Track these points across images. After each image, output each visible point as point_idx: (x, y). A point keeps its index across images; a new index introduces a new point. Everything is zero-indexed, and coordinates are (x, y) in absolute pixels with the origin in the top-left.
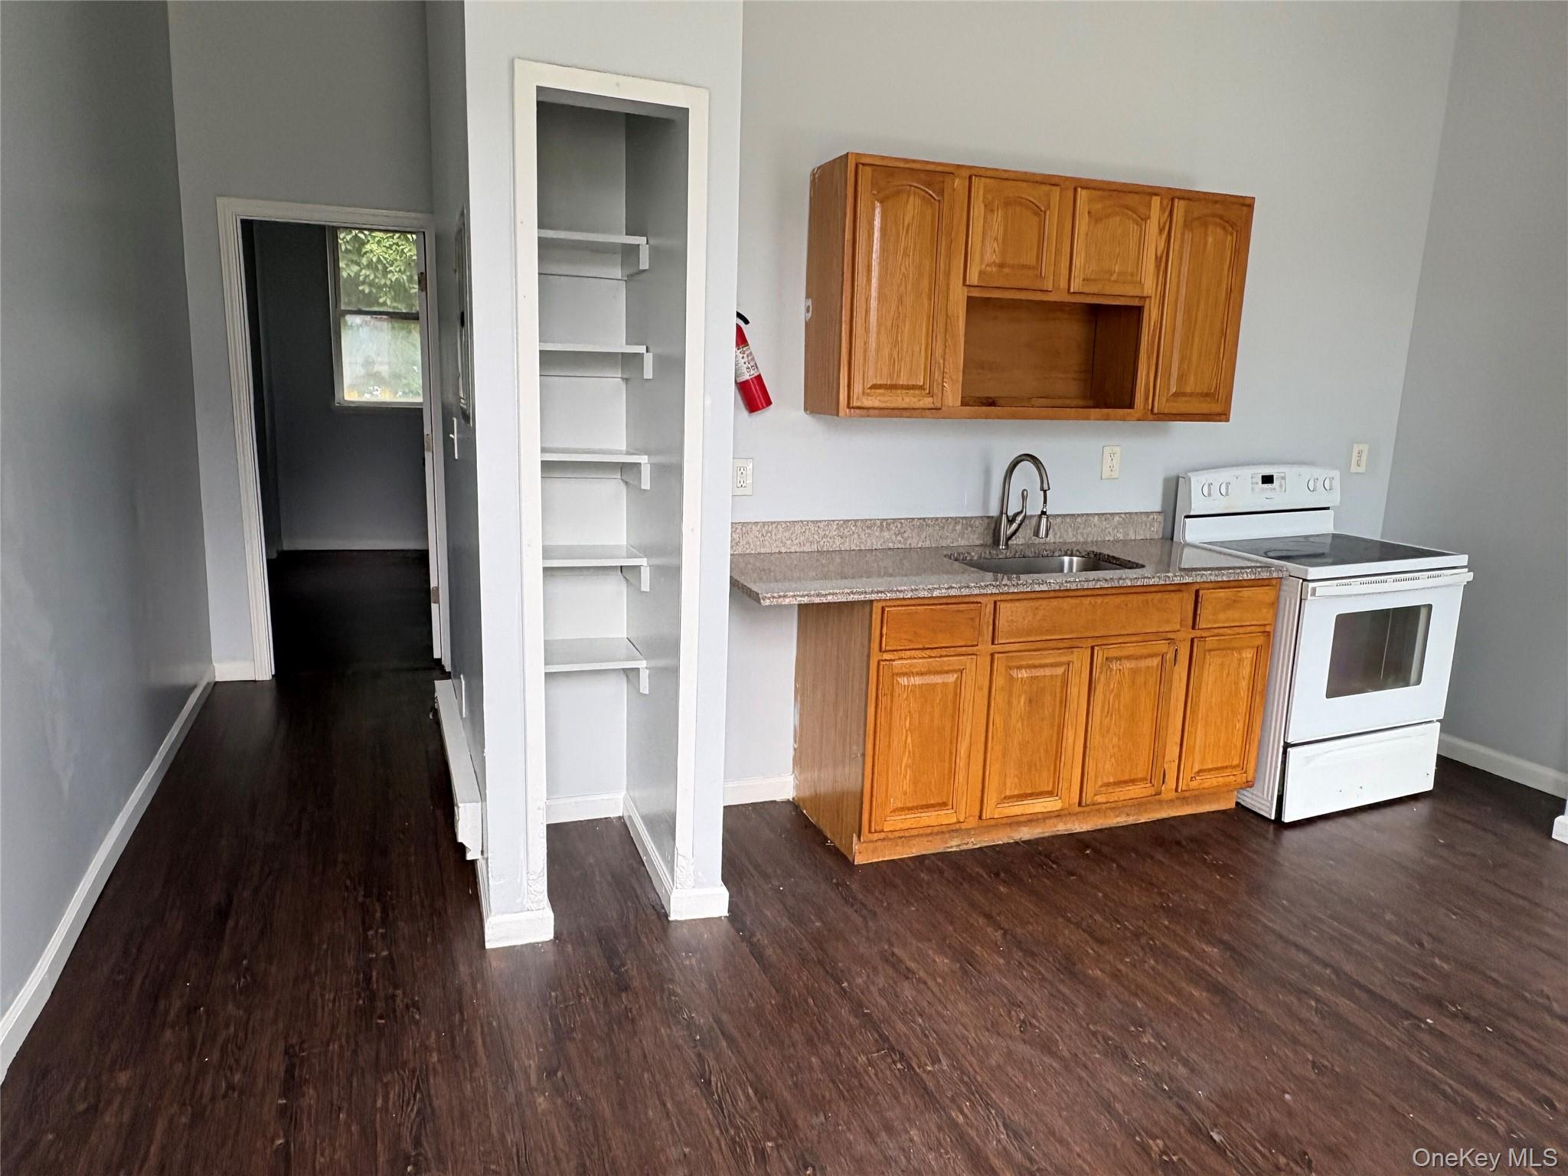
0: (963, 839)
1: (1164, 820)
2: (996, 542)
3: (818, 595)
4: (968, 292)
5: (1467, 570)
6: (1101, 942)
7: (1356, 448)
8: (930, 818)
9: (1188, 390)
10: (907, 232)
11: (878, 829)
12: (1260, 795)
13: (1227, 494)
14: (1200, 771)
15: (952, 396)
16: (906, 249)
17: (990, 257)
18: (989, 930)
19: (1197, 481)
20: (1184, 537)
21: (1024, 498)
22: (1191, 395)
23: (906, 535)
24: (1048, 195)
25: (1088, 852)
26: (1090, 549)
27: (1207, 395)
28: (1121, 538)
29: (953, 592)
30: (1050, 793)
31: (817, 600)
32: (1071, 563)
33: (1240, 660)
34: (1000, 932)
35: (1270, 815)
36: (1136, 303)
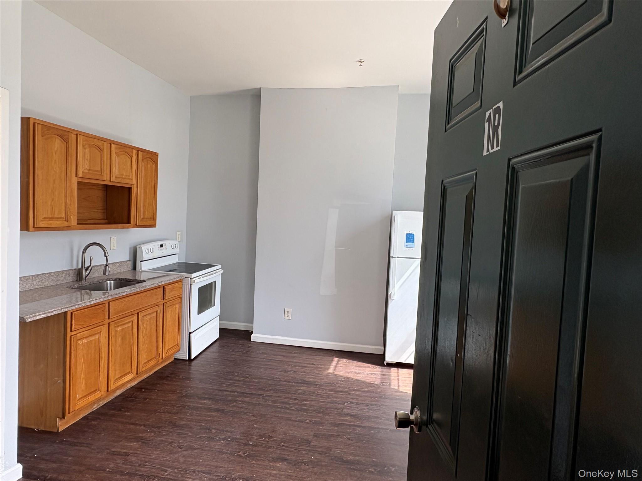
0: (98, 403)
1: (156, 371)
2: (81, 280)
3: (49, 312)
4: (78, 179)
5: (221, 269)
6: (177, 413)
7: (178, 233)
8: (92, 398)
9: (146, 217)
10: (56, 153)
11: (73, 410)
12: (182, 353)
13: (153, 252)
14: (168, 349)
15: (74, 222)
16: (55, 161)
17: (87, 167)
18: (138, 427)
19: (144, 247)
20: (141, 269)
21: (91, 260)
22: (147, 218)
23: (43, 281)
24: (103, 145)
25: (143, 390)
26: (116, 277)
27: (151, 218)
28: (119, 272)
29: (98, 301)
30: (129, 373)
31: (50, 315)
32: (111, 283)
33: (176, 308)
34: (142, 427)
35: (187, 358)
36: (129, 186)
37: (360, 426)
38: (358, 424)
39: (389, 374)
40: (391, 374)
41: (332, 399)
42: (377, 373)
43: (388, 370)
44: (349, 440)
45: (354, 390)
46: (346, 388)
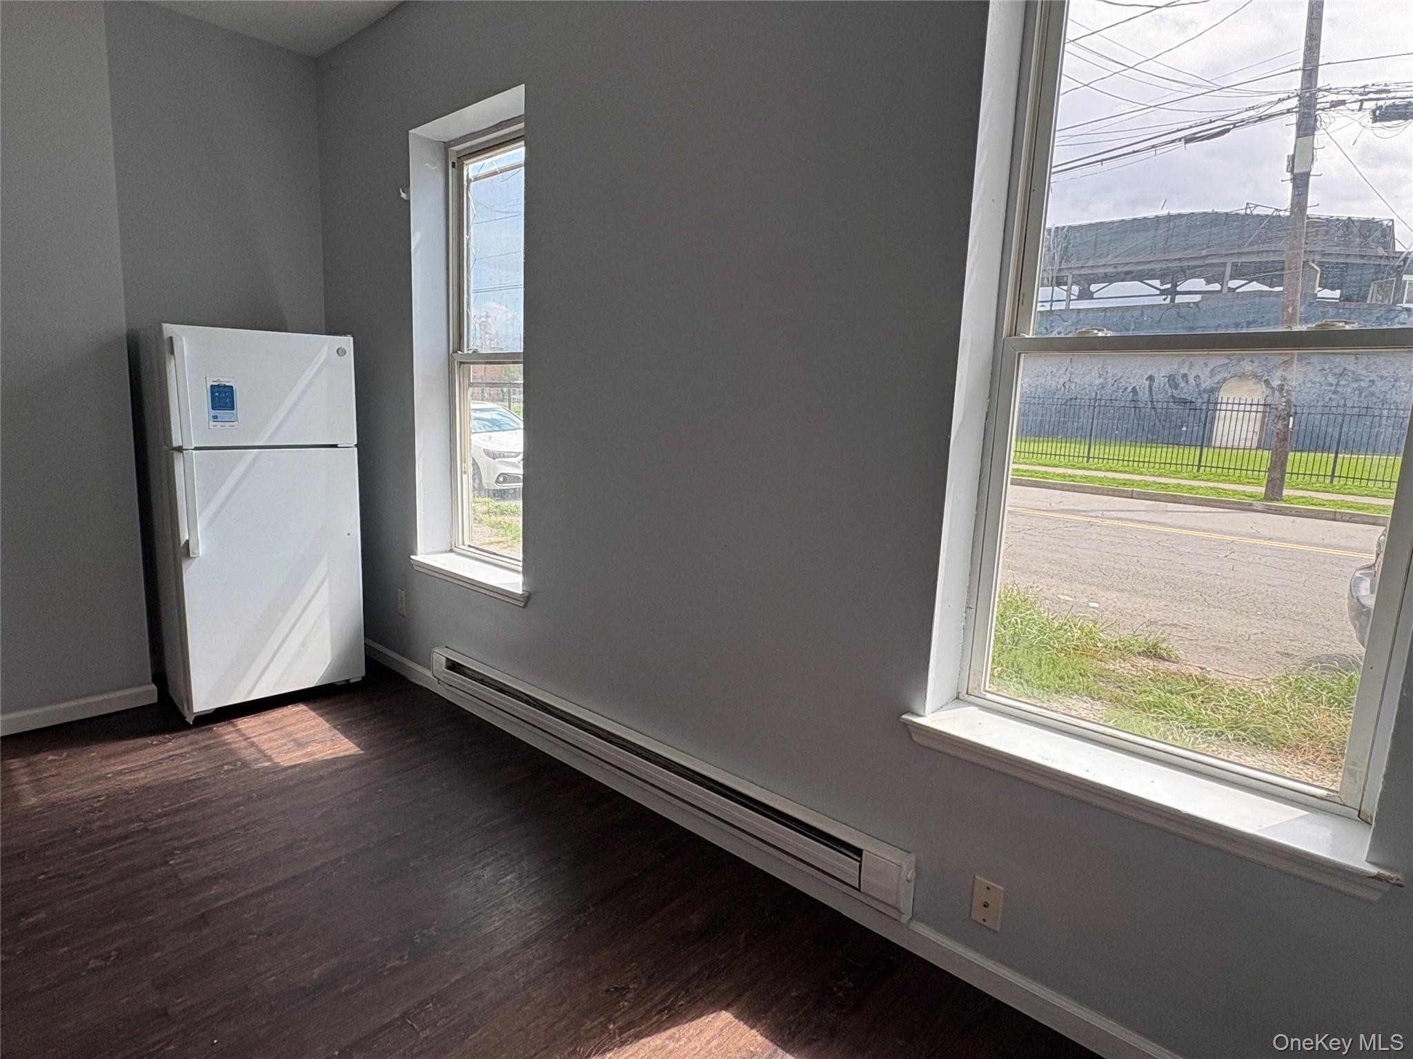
37: (268, 890)
38: (255, 889)
39: (217, 740)
40: (222, 739)
41: (116, 867)
42: (185, 750)
43: (208, 735)
44: (270, 934)
45: (160, 816)
46: (131, 821)
